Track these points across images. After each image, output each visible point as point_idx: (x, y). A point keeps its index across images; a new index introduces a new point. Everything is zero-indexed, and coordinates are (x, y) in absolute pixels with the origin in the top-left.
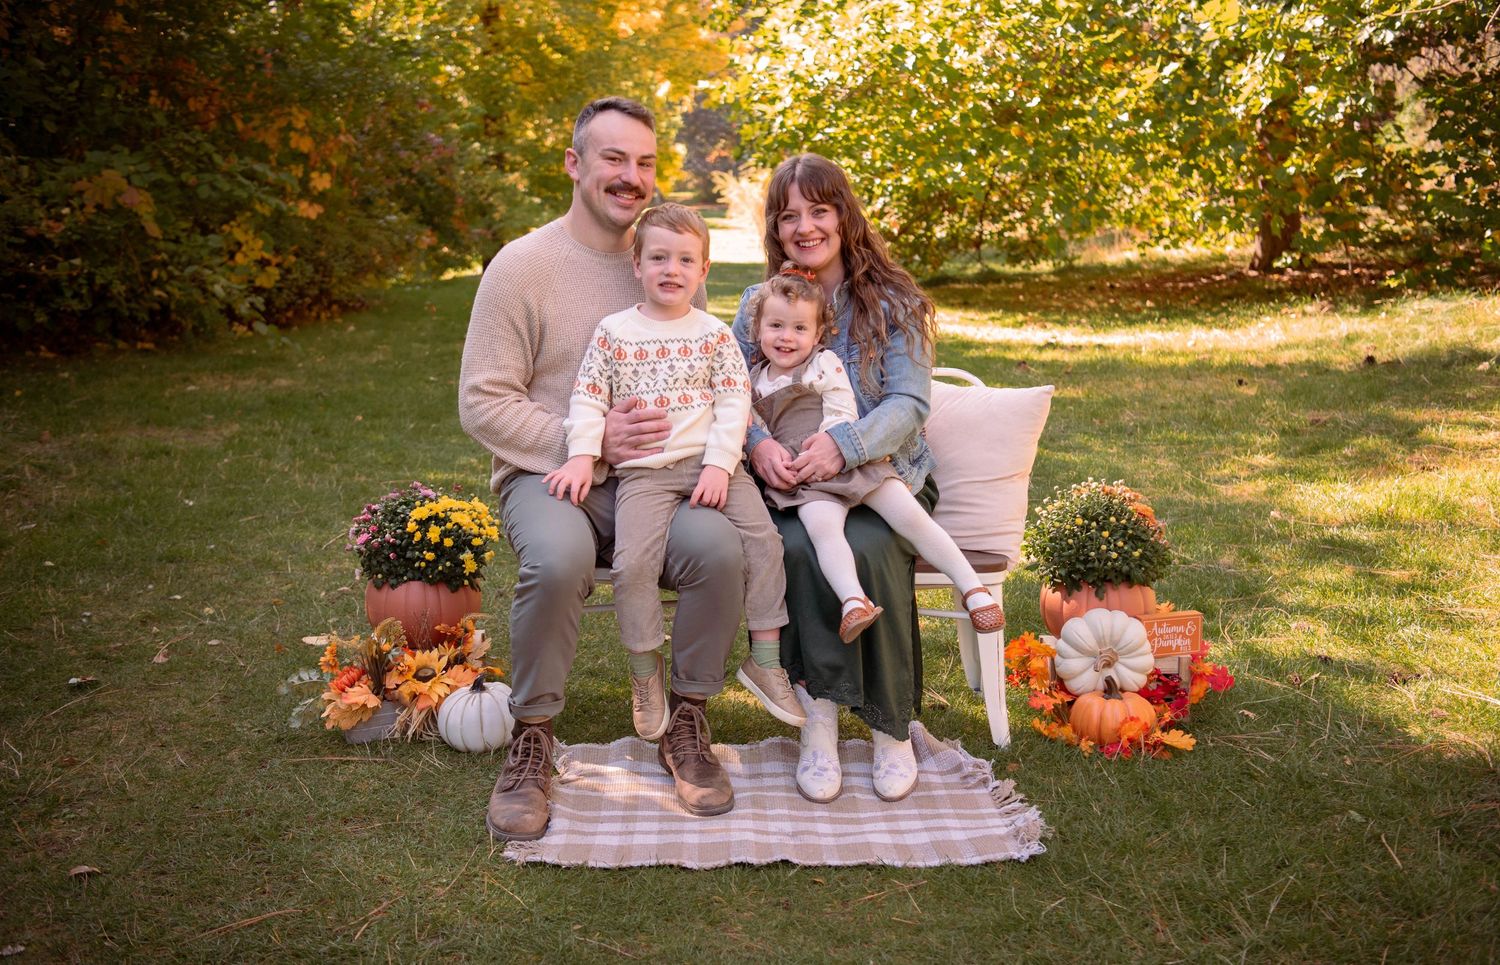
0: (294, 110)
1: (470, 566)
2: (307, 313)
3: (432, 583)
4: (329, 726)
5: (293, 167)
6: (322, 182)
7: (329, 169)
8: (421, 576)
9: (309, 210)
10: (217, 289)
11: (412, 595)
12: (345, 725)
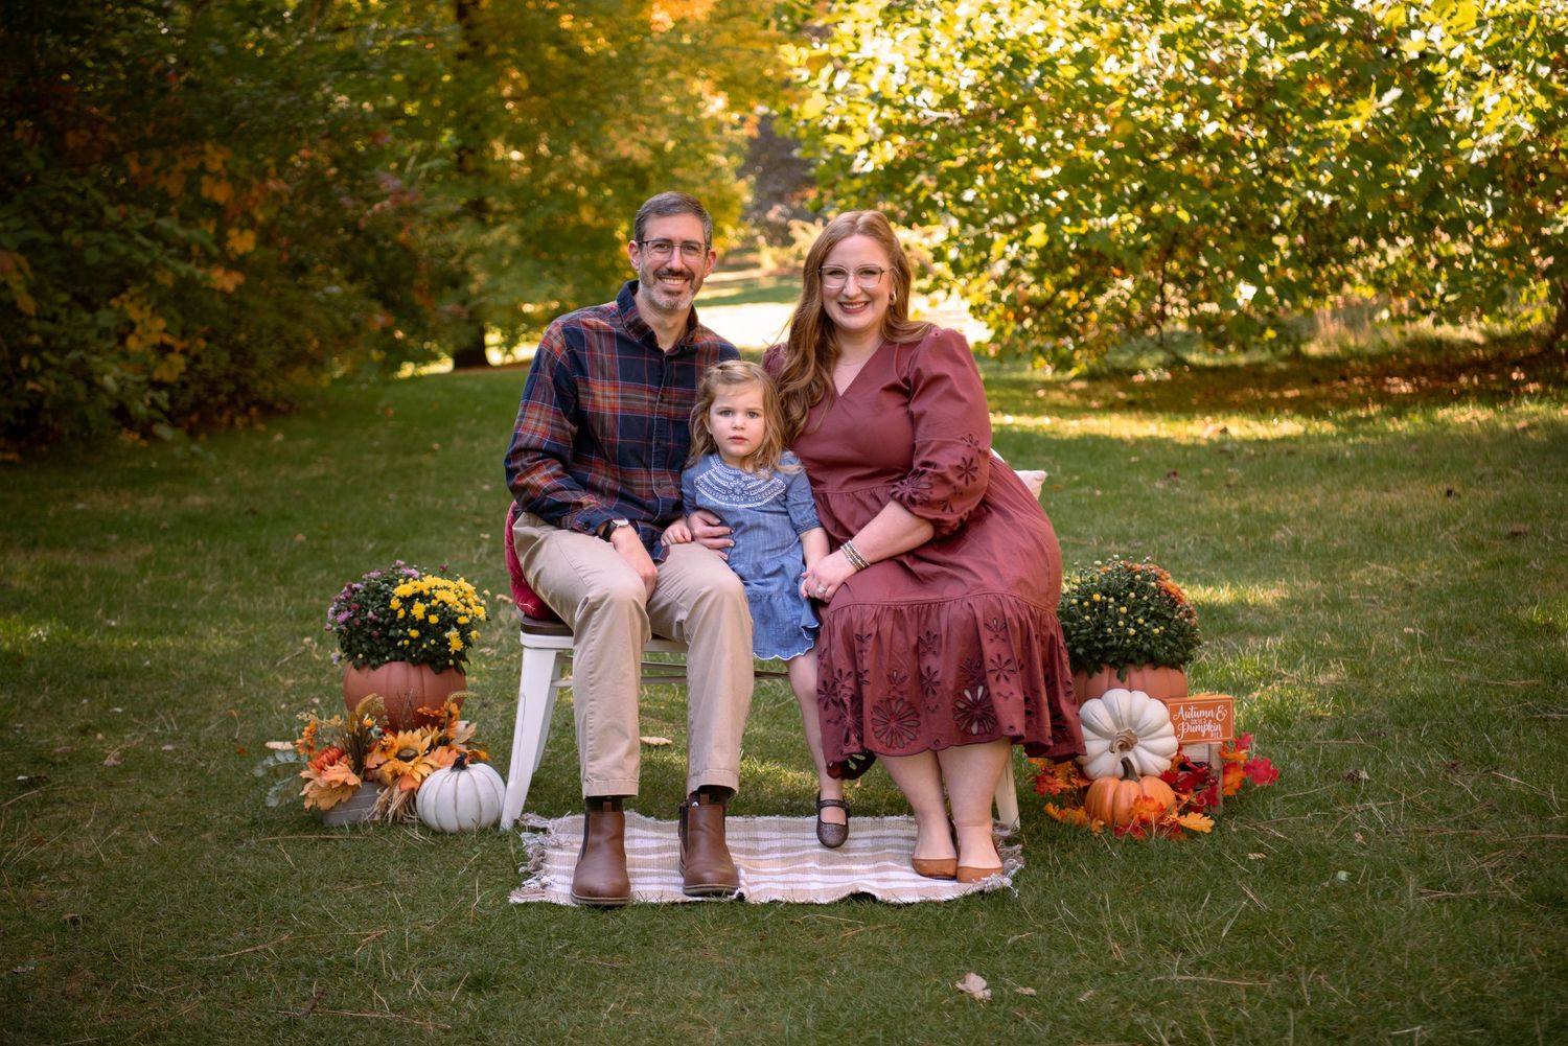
0: (208, 147)
1: (456, 644)
2: (216, 417)
3: (416, 663)
4: (307, 805)
5: (202, 221)
6: (243, 242)
7: (252, 224)
8: (403, 655)
9: (226, 280)
10: (108, 381)
11: (395, 676)
12: (324, 804)
